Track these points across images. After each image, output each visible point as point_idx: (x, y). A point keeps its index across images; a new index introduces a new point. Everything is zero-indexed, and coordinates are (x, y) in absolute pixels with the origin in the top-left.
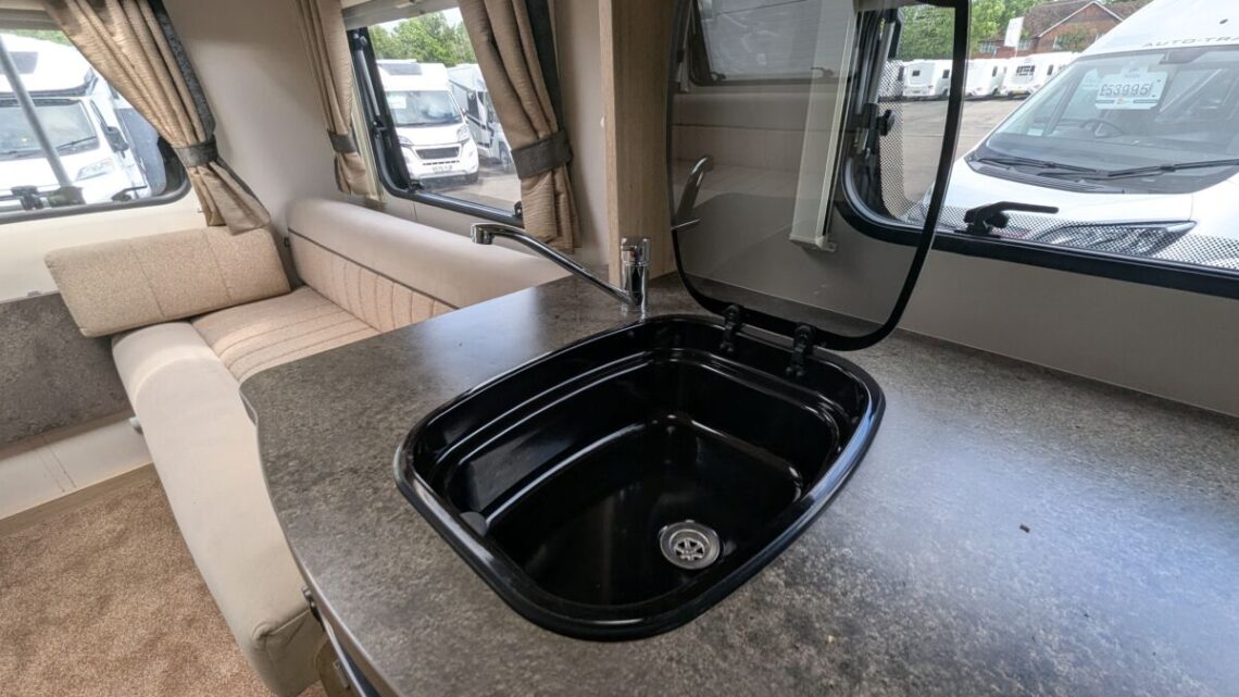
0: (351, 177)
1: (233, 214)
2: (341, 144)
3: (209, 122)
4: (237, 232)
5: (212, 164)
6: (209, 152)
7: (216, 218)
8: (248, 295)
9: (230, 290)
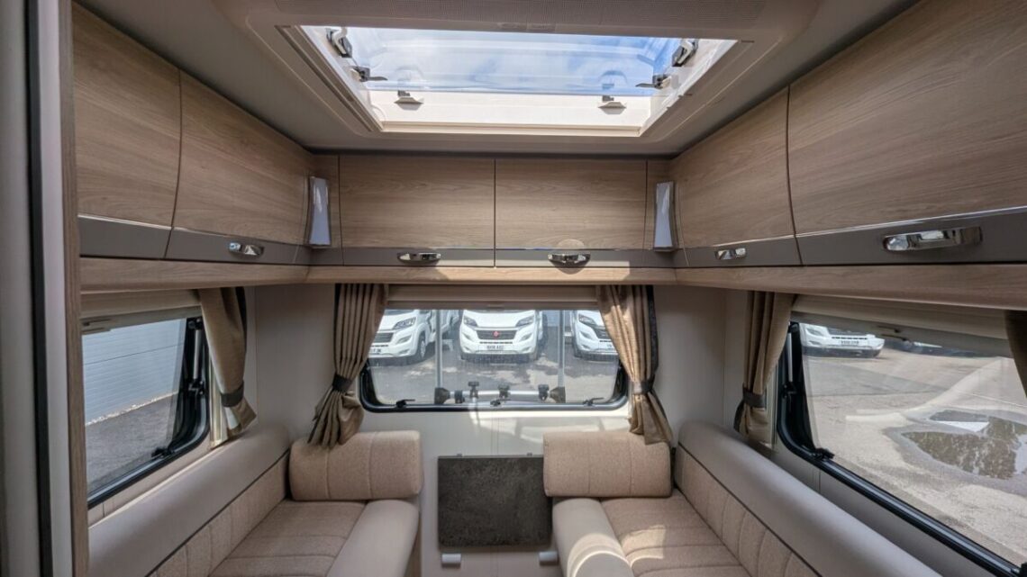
0: (752, 427)
2: (751, 398)
3: (655, 366)
4: (648, 442)
5: (649, 394)
6: (648, 379)
7: (637, 426)
8: (642, 492)
9: (633, 487)
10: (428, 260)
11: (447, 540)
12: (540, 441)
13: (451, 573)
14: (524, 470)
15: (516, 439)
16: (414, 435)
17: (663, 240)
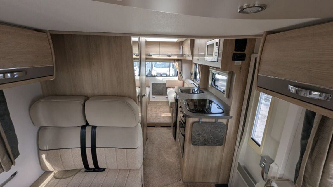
0: (191, 77)
1: (180, 79)
2: (191, 74)
3: (181, 70)
4: (180, 81)
6: (180, 73)
7: (179, 79)
10: (151, 55)
11: (153, 94)
12: (166, 81)
13: (154, 98)
14: (164, 85)
15: (162, 81)
16: (149, 79)
17: (181, 53)
